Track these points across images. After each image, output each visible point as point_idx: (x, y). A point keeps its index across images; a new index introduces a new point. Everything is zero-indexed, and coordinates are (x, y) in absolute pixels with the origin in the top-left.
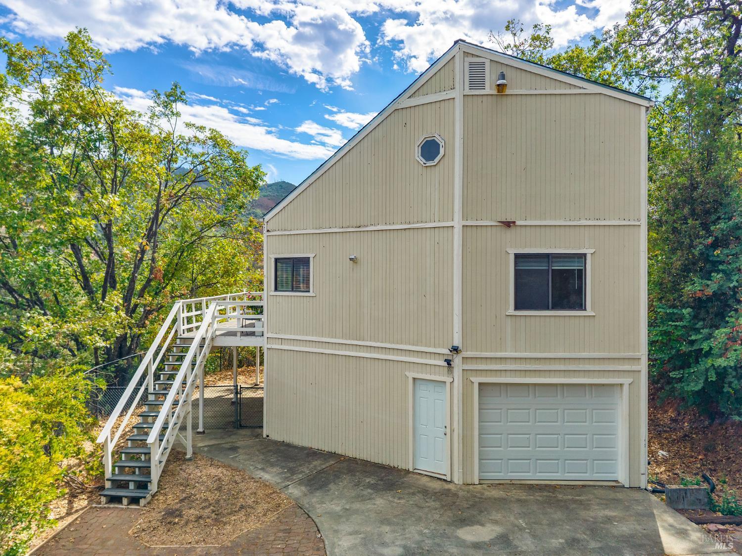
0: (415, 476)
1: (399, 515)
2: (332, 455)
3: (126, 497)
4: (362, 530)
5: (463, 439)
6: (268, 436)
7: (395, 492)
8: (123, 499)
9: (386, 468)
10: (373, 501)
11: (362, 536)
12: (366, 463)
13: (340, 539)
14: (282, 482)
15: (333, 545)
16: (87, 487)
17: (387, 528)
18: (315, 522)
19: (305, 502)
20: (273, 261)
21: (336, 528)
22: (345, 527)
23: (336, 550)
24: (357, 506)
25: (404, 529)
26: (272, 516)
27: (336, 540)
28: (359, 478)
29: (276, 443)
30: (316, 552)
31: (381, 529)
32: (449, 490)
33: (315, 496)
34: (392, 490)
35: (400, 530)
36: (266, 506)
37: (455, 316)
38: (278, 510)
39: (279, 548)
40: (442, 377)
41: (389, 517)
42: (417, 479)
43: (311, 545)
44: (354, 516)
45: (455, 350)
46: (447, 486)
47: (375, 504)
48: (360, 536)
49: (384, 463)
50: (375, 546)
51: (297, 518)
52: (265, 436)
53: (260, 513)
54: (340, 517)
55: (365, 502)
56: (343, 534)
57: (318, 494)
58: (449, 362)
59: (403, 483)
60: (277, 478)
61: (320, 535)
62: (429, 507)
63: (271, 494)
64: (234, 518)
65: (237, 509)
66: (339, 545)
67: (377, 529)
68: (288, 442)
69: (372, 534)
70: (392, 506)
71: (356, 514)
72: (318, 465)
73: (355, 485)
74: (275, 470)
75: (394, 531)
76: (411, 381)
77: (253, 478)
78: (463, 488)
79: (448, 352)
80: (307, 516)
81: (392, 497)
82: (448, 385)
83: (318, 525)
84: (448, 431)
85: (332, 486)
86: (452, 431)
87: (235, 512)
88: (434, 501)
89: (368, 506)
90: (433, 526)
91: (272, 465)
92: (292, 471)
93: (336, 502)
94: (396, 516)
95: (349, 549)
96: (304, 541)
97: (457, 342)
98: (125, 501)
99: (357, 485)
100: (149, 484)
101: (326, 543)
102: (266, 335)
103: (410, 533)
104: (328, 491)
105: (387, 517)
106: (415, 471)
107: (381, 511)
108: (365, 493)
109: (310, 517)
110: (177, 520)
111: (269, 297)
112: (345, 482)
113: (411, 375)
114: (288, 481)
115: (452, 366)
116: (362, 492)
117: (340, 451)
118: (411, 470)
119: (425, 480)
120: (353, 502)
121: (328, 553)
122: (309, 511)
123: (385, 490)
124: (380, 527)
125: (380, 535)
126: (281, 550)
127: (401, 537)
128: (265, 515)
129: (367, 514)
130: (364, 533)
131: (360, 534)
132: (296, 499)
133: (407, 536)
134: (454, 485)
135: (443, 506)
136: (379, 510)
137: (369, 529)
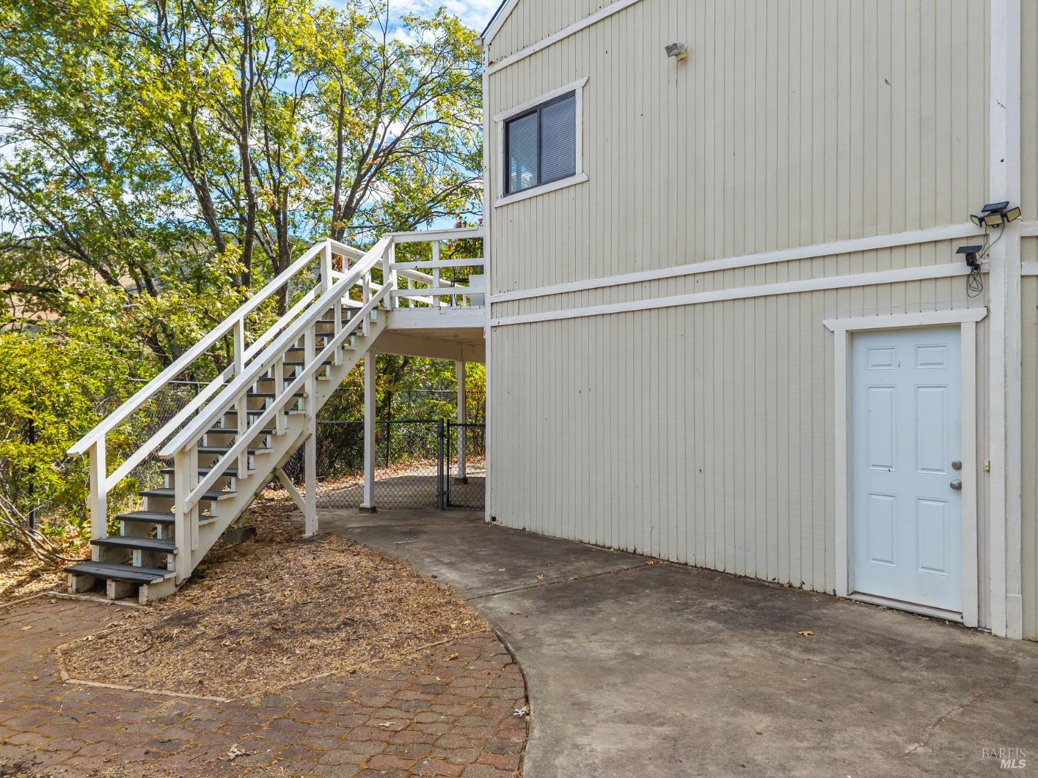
0: (855, 607)
1: (804, 690)
2: (623, 554)
3: (114, 579)
4: (670, 713)
5: (1021, 496)
6: (494, 519)
7: (791, 633)
8: (109, 582)
9: (768, 587)
10: (721, 648)
11: (666, 730)
12: (709, 574)
13: (585, 730)
14: (482, 588)
15: (555, 744)
16: (64, 560)
17: (762, 722)
18: (523, 676)
19: (517, 630)
20: (501, 125)
21: (583, 697)
22: (614, 699)
23: (560, 761)
24: (666, 652)
25: (828, 732)
26: (413, 652)
27: (570, 729)
28: (687, 599)
29: (507, 530)
30: (490, 758)
31: (738, 720)
32: (979, 649)
33: (552, 619)
34: (784, 630)
35: (809, 734)
36: (409, 626)
37: (995, 109)
38: (436, 639)
39: (385, 729)
40: (949, 312)
41: (772, 690)
42: (862, 614)
43: (485, 733)
44: (649, 675)
45: (999, 215)
46: (966, 639)
47: (725, 655)
48: (659, 729)
49: (762, 576)
50: (712, 768)
51: (478, 662)
52: (488, 519)
53: (386, 640)
54: (607, 671)
55: (696, 647)
56: (602, 717)
57: (560, 617)
58: (971, 256)
59: (817, 618)
60: (476, 580)
61: (525, 709)
62: (913, 682)
63: (440, 605)
64: (315, 642)
65: (335, 625)
66: (576, 746)
67: (726, 719)
68: (533, 530)
69: (705, 731)
70: (782, 665)
71: (660, 670)
72: (585, 567)
73: (672, 610)
74: (478, 567)
75: (787, 734)
76: (841, 340)
77: (418, 576)
78: (1024, 647)
79: (970, 228)
80: (508, 659)
81: (782, 645)
82: (968, 332)
83: (530, 684)
84: (968, 476)
85: (608, 606)
86: (984, 470)
87: (327, 630)
88: (928, 668)
89: (705, 657)
90: (942, 737)
91: (477, 559)
92: (516, 573)
93: (607, 637)
94: (796, 693)
95: (609, 762)
96: (468, 720)
97: (1002, 189)
98: (111, 588)
99: (678, 610)
100: (170, 558)
101: (536, 733)
102: (489, 300)
103: (850, 745)
104: (593, 613)
105: (762, 689)
106: (855, 597)
107: (744, 674)
108: (698, 627)
109: (514, 662)
110: (176, 631)
111: (493, 210)
112: (646, 602)
113: (841, 325)
114: (497, 587)
115: (984, 269)
116: (690, 625)
117: (645, 549)
118: (842, 592)
119: (887, 619)
120: (655, 643)
121: (527, 765)
122: (518, 649)
123: (762, 627)
124: (734, 714)
125: (732, 736)
126: (385, 736)
127: (815, 755)
128: (397, 646)
129: (693, 675)
130: (674, 724)
131: (662, 724)
132: (497, 622)
133: (839, 754)
134: (990, 639)
135: (964, 687)
136: (736, 670)
137: (694, 715)
